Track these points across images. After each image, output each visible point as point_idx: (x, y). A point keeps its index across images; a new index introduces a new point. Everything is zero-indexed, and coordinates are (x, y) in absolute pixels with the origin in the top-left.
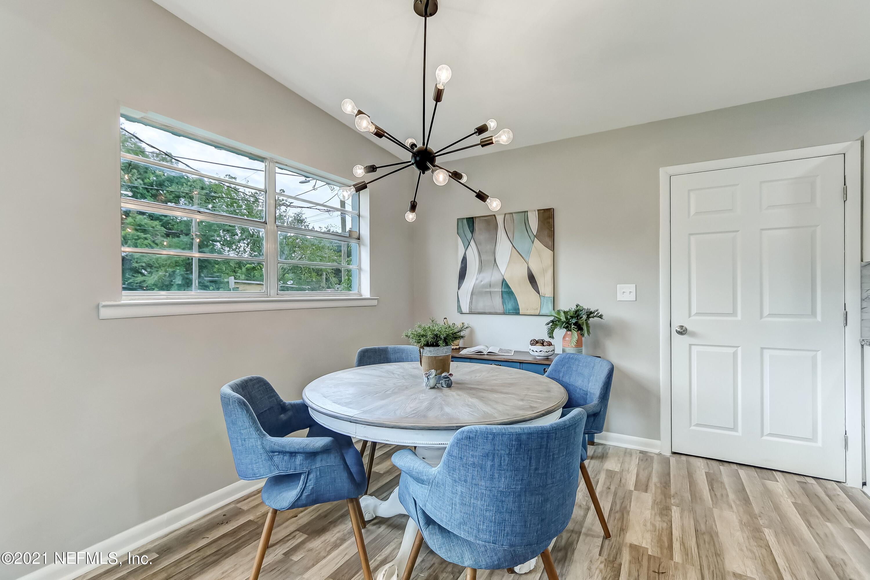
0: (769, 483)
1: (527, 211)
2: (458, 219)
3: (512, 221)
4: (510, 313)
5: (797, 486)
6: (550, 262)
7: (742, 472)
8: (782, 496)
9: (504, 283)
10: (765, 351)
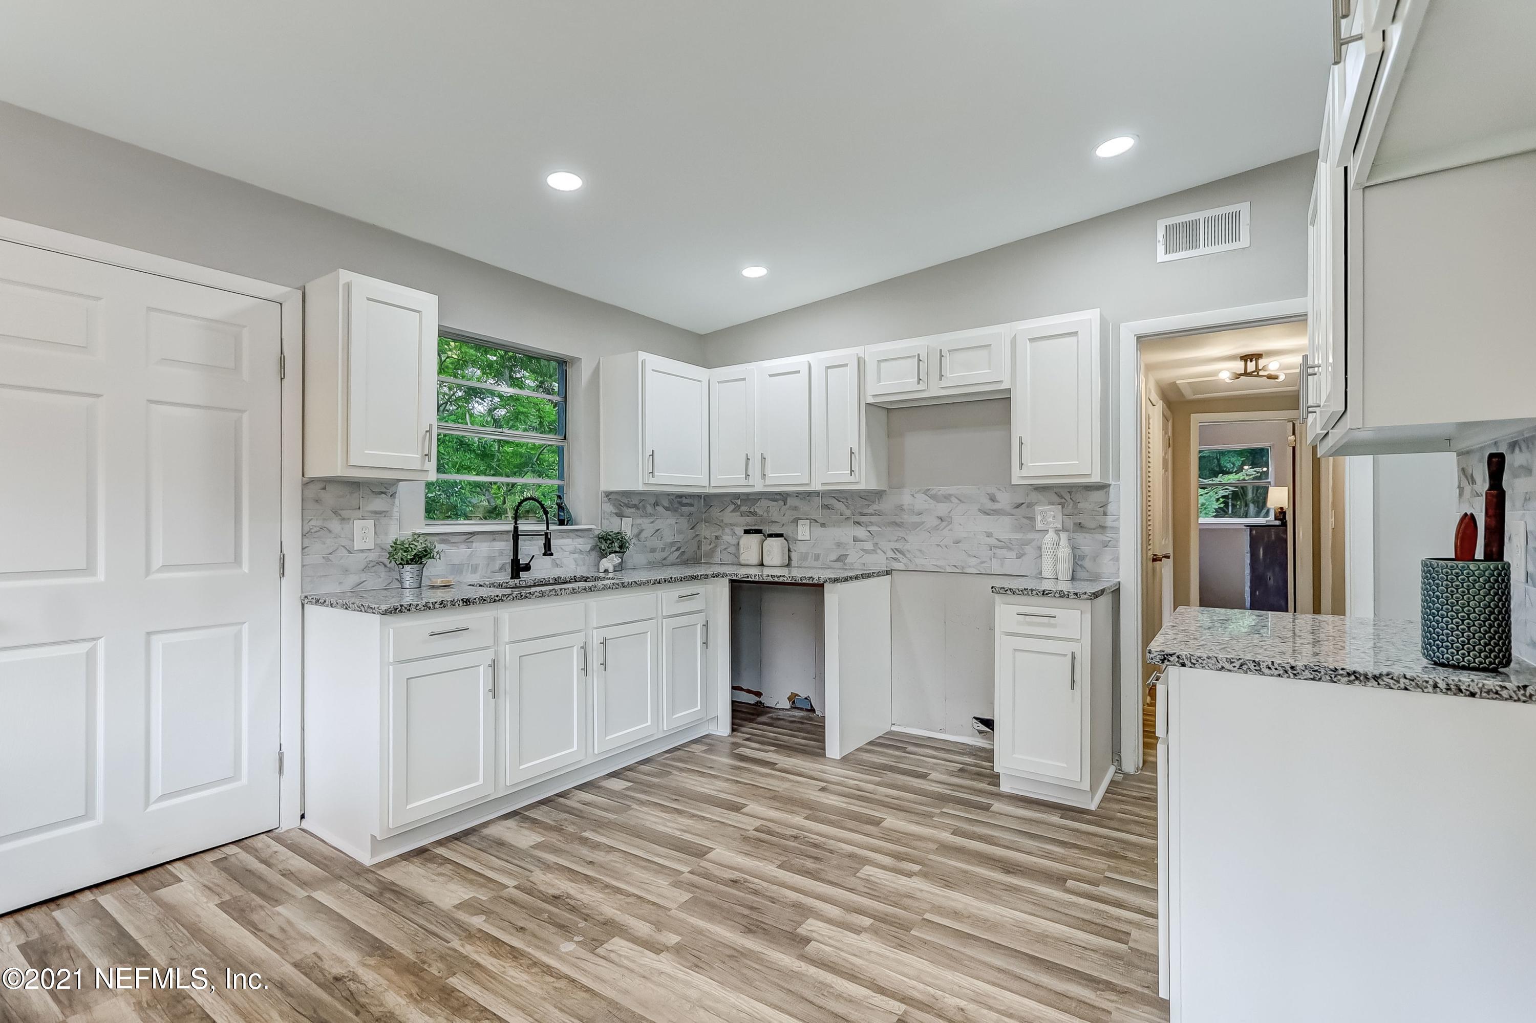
0: (166, 893)
5: (215, 870)
7: (108, 900)
8: (197, 904)
10: (154, 638)
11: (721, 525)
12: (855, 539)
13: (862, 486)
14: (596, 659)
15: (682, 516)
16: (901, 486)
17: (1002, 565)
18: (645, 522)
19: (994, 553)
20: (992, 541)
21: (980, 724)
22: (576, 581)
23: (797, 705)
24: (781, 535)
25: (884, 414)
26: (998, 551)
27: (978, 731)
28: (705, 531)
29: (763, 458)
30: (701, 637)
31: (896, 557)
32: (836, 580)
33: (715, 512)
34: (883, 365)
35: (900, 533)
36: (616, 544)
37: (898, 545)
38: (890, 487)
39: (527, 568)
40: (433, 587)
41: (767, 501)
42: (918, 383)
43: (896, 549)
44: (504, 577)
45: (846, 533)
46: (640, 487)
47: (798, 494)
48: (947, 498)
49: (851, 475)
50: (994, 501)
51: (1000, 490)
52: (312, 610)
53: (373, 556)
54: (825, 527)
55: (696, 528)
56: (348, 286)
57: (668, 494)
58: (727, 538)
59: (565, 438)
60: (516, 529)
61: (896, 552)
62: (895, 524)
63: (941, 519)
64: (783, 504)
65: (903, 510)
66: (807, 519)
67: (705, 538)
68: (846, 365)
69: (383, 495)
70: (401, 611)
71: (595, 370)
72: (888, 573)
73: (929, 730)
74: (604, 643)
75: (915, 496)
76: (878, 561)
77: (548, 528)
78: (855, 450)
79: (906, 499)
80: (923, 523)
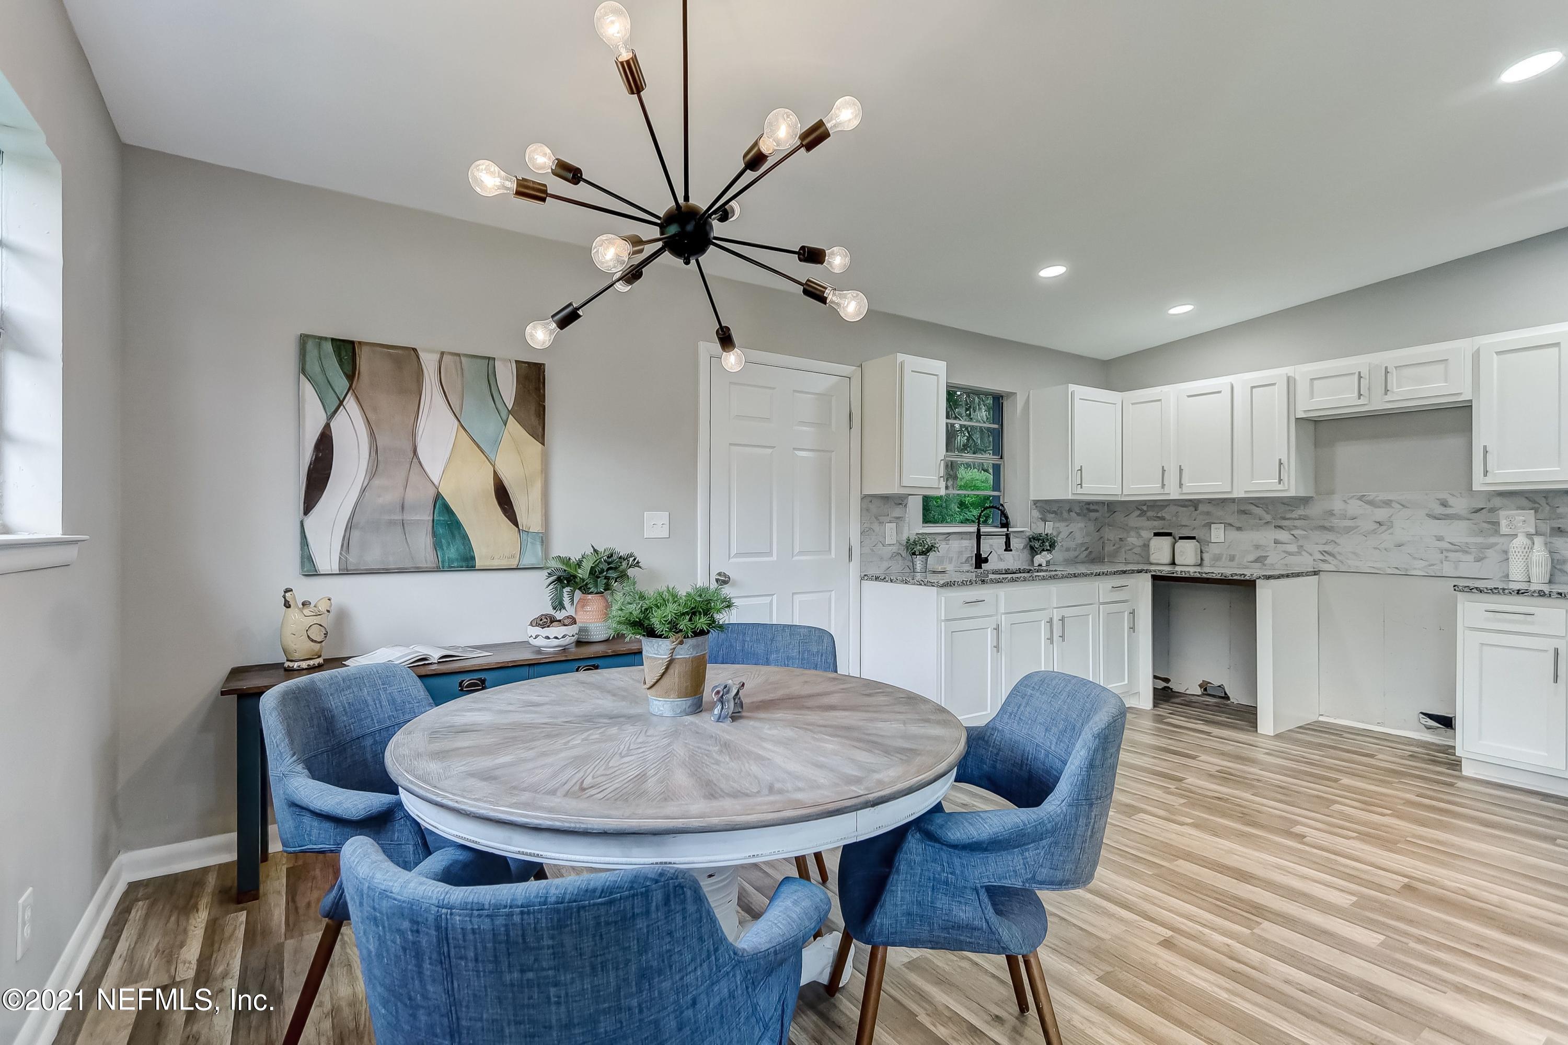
1: (494, 359)
2: (304, 340)
3: (459, 372)
4: (452, 567)
6: (537, 466)
9: (441, 506)
10: (795, 596)
11: (1126, 528)
12: (1276, 542)
13: (1292, 493)
14: (1057, 633)
15: (1090, 520)
16: (1331, 492)
17: (1456, 568)
18: (1061, 525)
19: (1446, 557)
20: (1444, 545)
21: (1428, 720)
22: (1020, 573)
23: (1209, 692)
24: (1193, 538)
25: (1311, 427)
26: (1451, 555)
27: (1425, 725)
28: (1111, 534)
29: (1181, 470)
30: (1129, 622)
31: (1324, 558)
32: (1269, 577)
33: (1119, 517)
34: (1315, 382)
35: (1330, 536)
36: (1047, 544)
37: (1327, 548)
38: (1317, 493)
39: (986, 560)
40: (934, 572)
41: (1176, 507)
42: (1359, 398)
43: (1325, 551)
44: (970, 566)
45: (1266, 536)
46: (1070, 497)
47: (1210, 501)
48: (1388, 503)
49: (1280, 483)
50: (1446, 507)
51: (1453, 495)
52: (867, 584)
53: (895, 549)
54: (1242, 531)
55: (1101, 531)
56: (902, 364)
57: (1079, 502)
58: (1132, 540)
59: (1001, 458)
60: (979, 530)
61: (1325, 554)
62: (1324, 528)
63: (1380, 523)
64: (1194, 509)
65: (1333, 515)
66: (1221, 523)
67: (1108, 540)
68: (1274, 384)
69: (901, 506)
70: (951, 586)
71: (1025, 403)
72: (1316, 573)
73: (1363, 722)
74: (1062, 619)
75: (1348, 501)
76: (1305, 562)
77: (1008, 530)
78: (1284, 461)
79: (1337, 504)
80: (1358, 527)
